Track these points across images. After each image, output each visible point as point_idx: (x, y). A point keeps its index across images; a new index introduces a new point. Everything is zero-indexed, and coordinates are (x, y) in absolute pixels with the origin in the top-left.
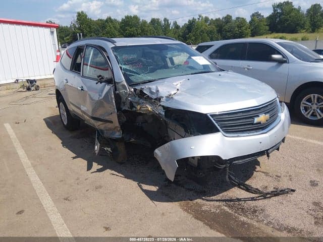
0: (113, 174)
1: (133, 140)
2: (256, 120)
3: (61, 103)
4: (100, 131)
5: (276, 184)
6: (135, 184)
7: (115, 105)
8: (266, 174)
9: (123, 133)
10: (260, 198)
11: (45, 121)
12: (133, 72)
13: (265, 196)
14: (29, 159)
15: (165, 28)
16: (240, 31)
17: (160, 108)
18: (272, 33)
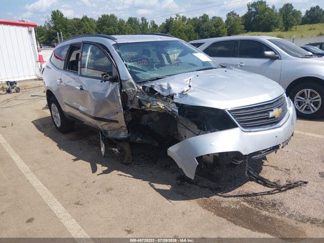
0: (121, 175)
1: (139, 139)
2: (271, 114)
3: (53, 105)
4: (103, 132)
5: (287, 177)
6: (146, 184)
7: (121, 104)
8: (276, 168)
9: (129, 133)
10: (276, 191)
11: (34, 124)
12: (139, 69)
13: (279, 189)
14: (26, 164)
15: (143, 27)
16: (217, 30)
17: (174, 105)
18: (248, 31)
